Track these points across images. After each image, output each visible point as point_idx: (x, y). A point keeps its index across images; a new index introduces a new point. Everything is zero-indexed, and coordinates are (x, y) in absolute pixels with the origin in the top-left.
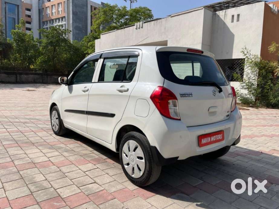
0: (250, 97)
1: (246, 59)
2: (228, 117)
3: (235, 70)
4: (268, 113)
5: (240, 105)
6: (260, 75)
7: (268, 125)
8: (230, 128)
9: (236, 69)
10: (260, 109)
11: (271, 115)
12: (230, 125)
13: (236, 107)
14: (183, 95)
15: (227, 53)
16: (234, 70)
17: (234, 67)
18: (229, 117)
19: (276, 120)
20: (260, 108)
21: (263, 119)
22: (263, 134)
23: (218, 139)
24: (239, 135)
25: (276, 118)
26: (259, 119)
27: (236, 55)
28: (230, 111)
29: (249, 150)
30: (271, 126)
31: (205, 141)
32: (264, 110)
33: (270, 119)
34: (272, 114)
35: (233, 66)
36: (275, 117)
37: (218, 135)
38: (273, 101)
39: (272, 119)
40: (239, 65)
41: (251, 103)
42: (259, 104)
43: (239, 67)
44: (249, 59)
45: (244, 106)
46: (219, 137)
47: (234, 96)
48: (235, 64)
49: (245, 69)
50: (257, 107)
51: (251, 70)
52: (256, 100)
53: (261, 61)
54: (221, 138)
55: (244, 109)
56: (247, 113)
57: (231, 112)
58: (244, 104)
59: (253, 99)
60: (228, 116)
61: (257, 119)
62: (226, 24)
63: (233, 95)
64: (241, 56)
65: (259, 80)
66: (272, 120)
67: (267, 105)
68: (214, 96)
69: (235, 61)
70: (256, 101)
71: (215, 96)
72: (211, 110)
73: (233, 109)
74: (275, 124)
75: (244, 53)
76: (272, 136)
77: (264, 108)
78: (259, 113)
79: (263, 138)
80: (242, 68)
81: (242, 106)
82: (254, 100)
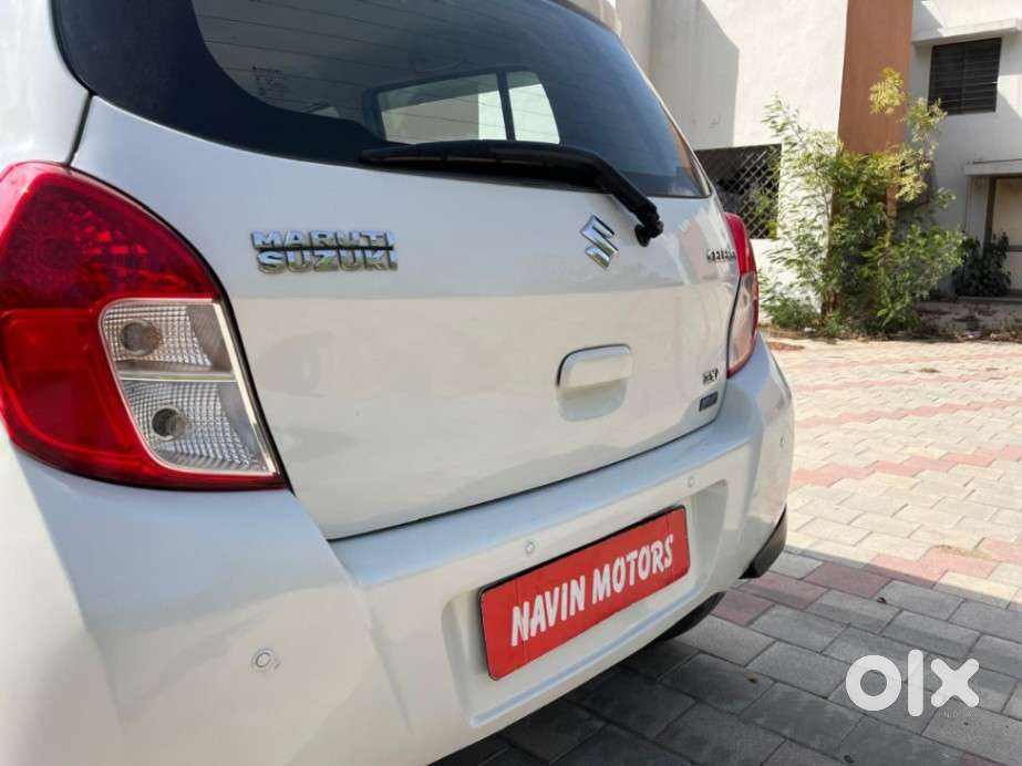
0: (804, 296)
1: (784, 148)
2: (710, 412)
3: (746, 191)
4: (876, 358)
5: (769, 329)
6: (837, 209)
7: (886, 409)
8: (722, 483)
9: (747, 187)
10: (842, 342)
11: (887, 366)
12: (725, 463)
13: (755, 343)
14: (281, 254)
15: (714, 124)
16: (742, 192)
17: (742, 182)
18: (715, 407)
19: (916, 387)
20: (842, 339)
21: (861, 384)
22: (872, 457)
23: (644, 575)
24: (781, 512)
25: (910, 379)
26: (847, 385)
27: (747, 133)
28: (722, 372)
29: (825, 562)
30: (900, 414)
31: (539, 619)
32: (858, 348)
33: (887, 383)
34: (889, 361)
35: (738, 176)
36: (906, 372)
37: (645, 550)
38: (890, 311)
39: (895, 383)
40: (759, 174)
41: (808, 321)
42: (835, 326)
43: (758, 179)
44: (795, 144)
45: (782, 336)
46: (655, 556)
47: (743, 272)
48: (743, 171)
49: (781, 185)
50: (831, 337)
51: (808, 189)
52: (825, 307)
53: (840, 155)
54: (668, 562)
55: (783, 347)
56: (798, 362)
57: (729, 374)
58: (784, 325)
59: (816, 303)
60: (707, 402)
61: (839, 388)
62: (705, 7)
63: (735, 262)
64: (765, 137)
65: (834, 227)
66: (896, 387)
67: (868, 327)
68: (597, 268)
69: (744, 158)
70: (824, 312)
71: (605, 264)
72: (582, 374)
73: (741, 359)
74: (912, 405)
75: (774, 122)
76: (912, 468)
77: (856, 338)
78: (842, 361)
79: (881, 479)
80: (769, 185)
81: (776, 335)
82: (819, 311)
